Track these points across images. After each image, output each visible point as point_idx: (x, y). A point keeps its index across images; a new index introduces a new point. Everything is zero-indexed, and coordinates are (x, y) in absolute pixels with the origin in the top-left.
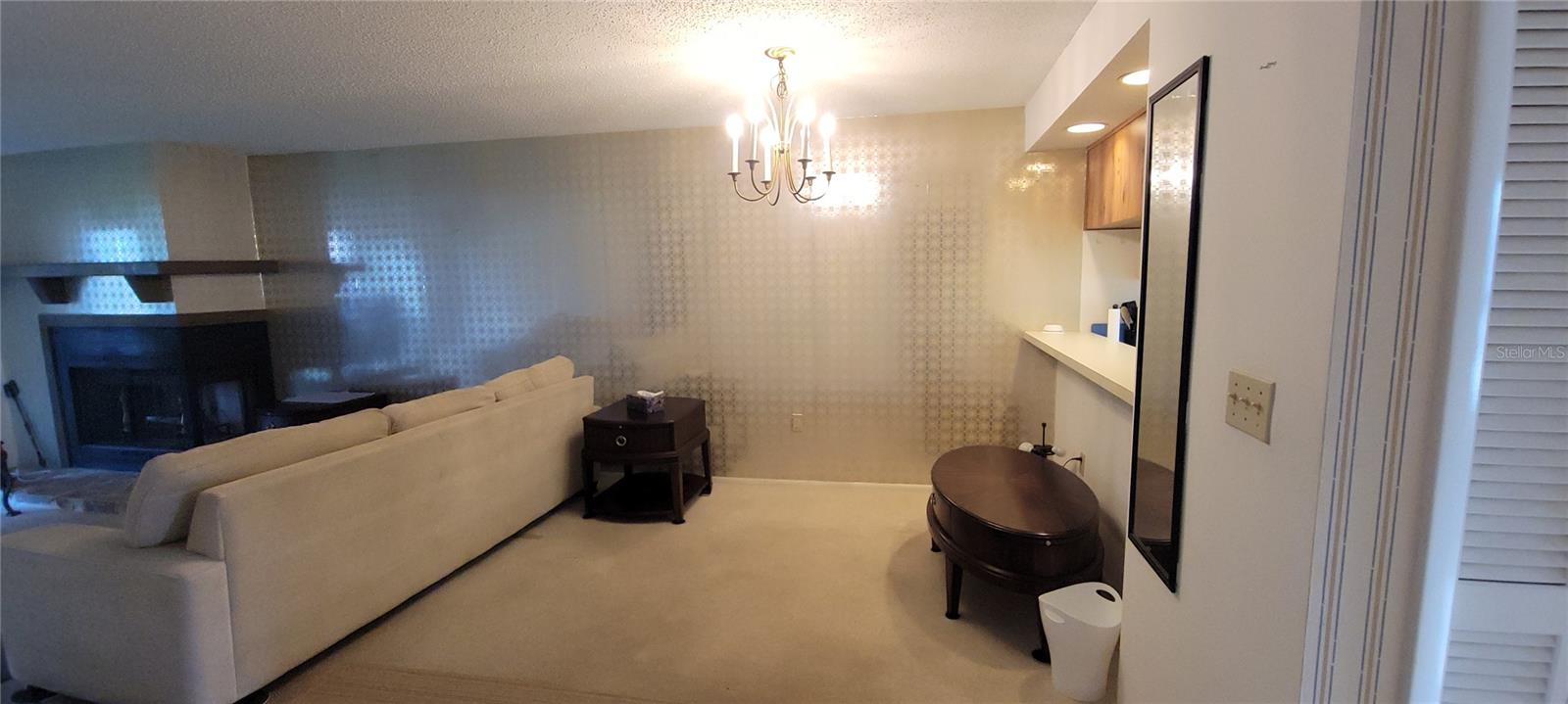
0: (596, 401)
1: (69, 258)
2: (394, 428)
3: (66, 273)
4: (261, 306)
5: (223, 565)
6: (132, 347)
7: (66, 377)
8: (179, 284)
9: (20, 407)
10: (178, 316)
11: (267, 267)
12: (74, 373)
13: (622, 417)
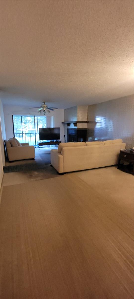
0: (126, 148)
1: (70, 121)
2: (86, 145)
3: (70, 123)
4: (86, 128)
5: (63, 157)
6: (73, 132)
7: (68, 135)
8: (78, 124)
9: (65, 138)
10: (77, 129)
11: (87, 122)
12: (69, 135)
13: (129, 152)
